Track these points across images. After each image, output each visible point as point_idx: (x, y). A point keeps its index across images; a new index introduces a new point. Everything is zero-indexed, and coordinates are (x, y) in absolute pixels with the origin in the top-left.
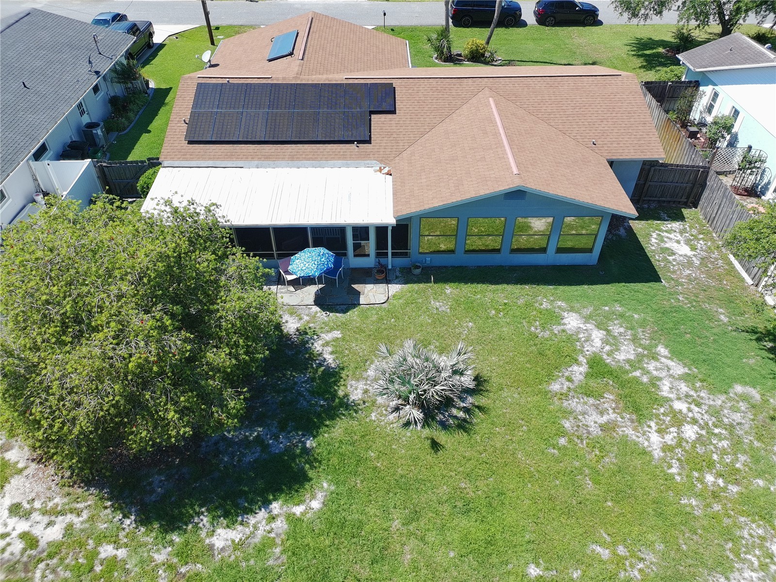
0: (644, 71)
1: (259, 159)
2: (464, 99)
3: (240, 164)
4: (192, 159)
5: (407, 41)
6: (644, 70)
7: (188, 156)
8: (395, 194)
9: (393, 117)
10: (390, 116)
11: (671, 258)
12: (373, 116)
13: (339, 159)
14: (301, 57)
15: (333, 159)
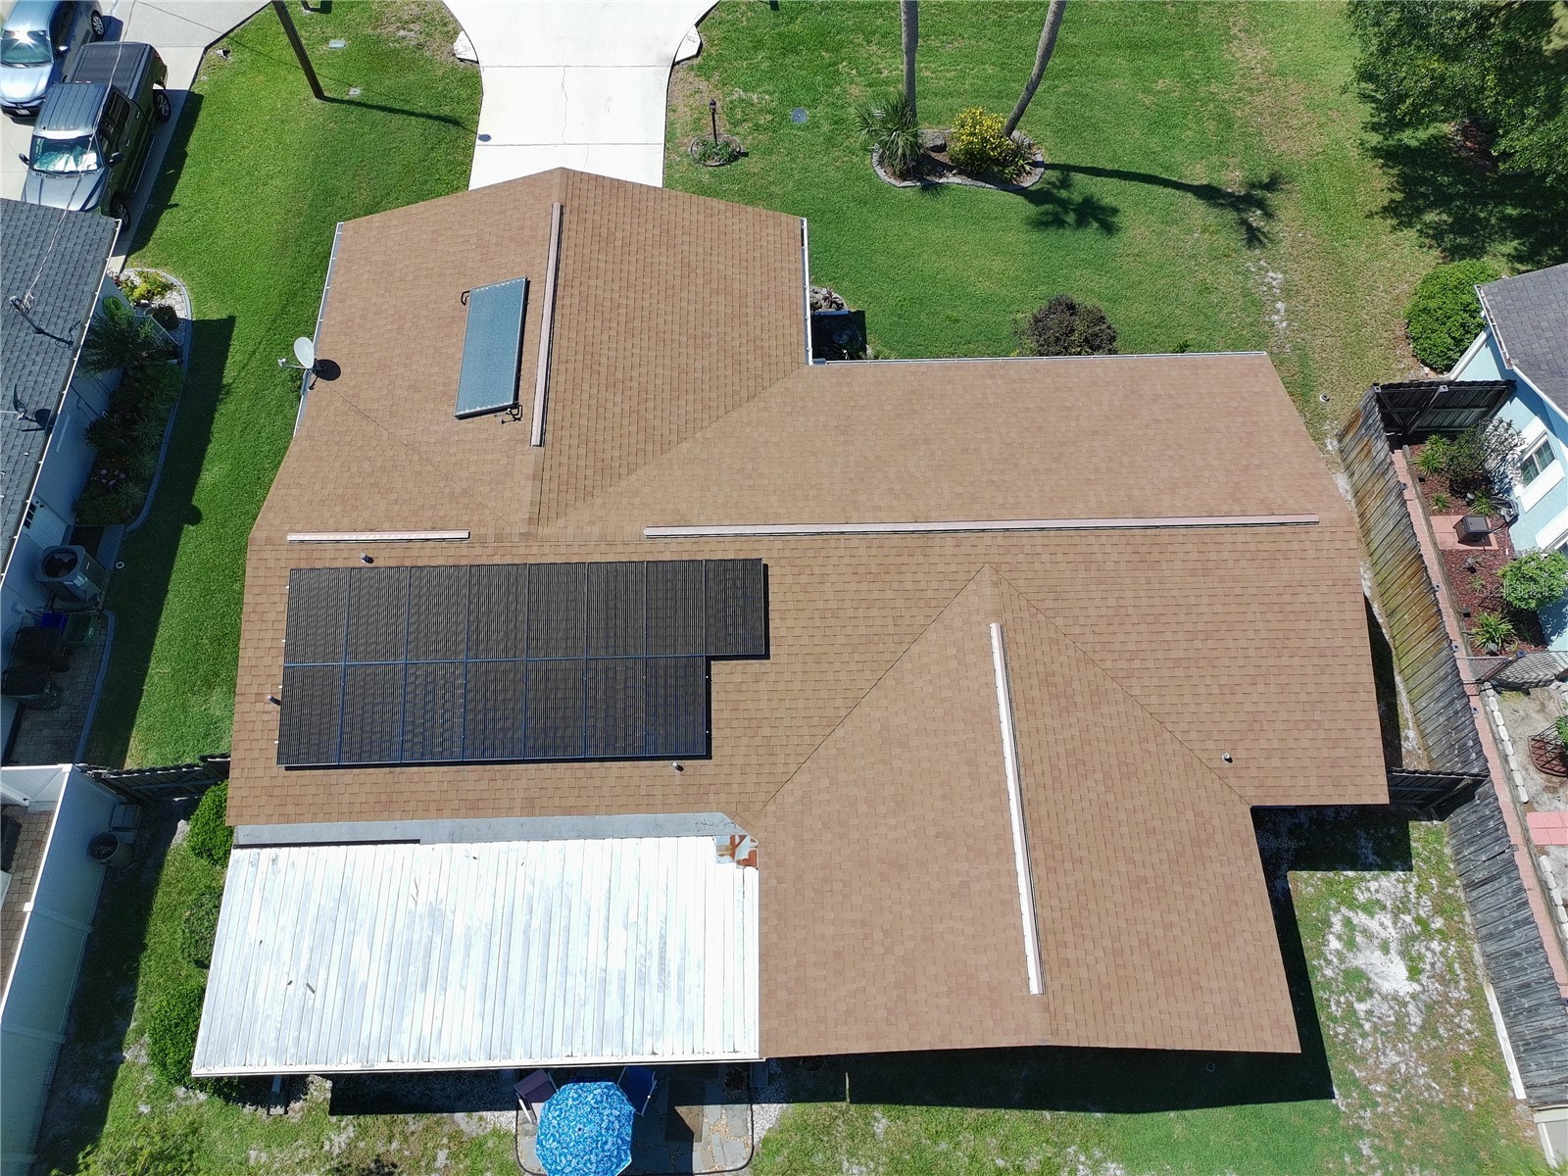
0: (1394, 228)
1: (456, 813)
2: (934, 603)
3: (411, 828)
4: (298, 818)
5: (805, 220)
6: (1395, 222)
7: (290, 809)
8: (763, 958)
9: (763, 669)
10: (754, 665)
11: (1361, 1007)
12: (715, 666)
13: (638, 808)
14: (536, 440)
15: (623, 809)
